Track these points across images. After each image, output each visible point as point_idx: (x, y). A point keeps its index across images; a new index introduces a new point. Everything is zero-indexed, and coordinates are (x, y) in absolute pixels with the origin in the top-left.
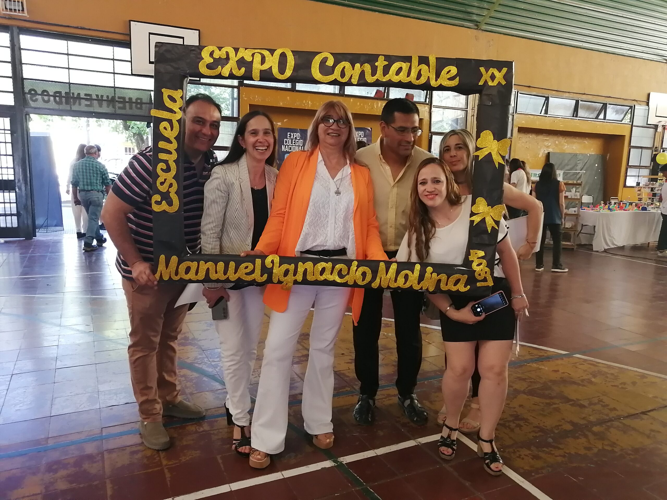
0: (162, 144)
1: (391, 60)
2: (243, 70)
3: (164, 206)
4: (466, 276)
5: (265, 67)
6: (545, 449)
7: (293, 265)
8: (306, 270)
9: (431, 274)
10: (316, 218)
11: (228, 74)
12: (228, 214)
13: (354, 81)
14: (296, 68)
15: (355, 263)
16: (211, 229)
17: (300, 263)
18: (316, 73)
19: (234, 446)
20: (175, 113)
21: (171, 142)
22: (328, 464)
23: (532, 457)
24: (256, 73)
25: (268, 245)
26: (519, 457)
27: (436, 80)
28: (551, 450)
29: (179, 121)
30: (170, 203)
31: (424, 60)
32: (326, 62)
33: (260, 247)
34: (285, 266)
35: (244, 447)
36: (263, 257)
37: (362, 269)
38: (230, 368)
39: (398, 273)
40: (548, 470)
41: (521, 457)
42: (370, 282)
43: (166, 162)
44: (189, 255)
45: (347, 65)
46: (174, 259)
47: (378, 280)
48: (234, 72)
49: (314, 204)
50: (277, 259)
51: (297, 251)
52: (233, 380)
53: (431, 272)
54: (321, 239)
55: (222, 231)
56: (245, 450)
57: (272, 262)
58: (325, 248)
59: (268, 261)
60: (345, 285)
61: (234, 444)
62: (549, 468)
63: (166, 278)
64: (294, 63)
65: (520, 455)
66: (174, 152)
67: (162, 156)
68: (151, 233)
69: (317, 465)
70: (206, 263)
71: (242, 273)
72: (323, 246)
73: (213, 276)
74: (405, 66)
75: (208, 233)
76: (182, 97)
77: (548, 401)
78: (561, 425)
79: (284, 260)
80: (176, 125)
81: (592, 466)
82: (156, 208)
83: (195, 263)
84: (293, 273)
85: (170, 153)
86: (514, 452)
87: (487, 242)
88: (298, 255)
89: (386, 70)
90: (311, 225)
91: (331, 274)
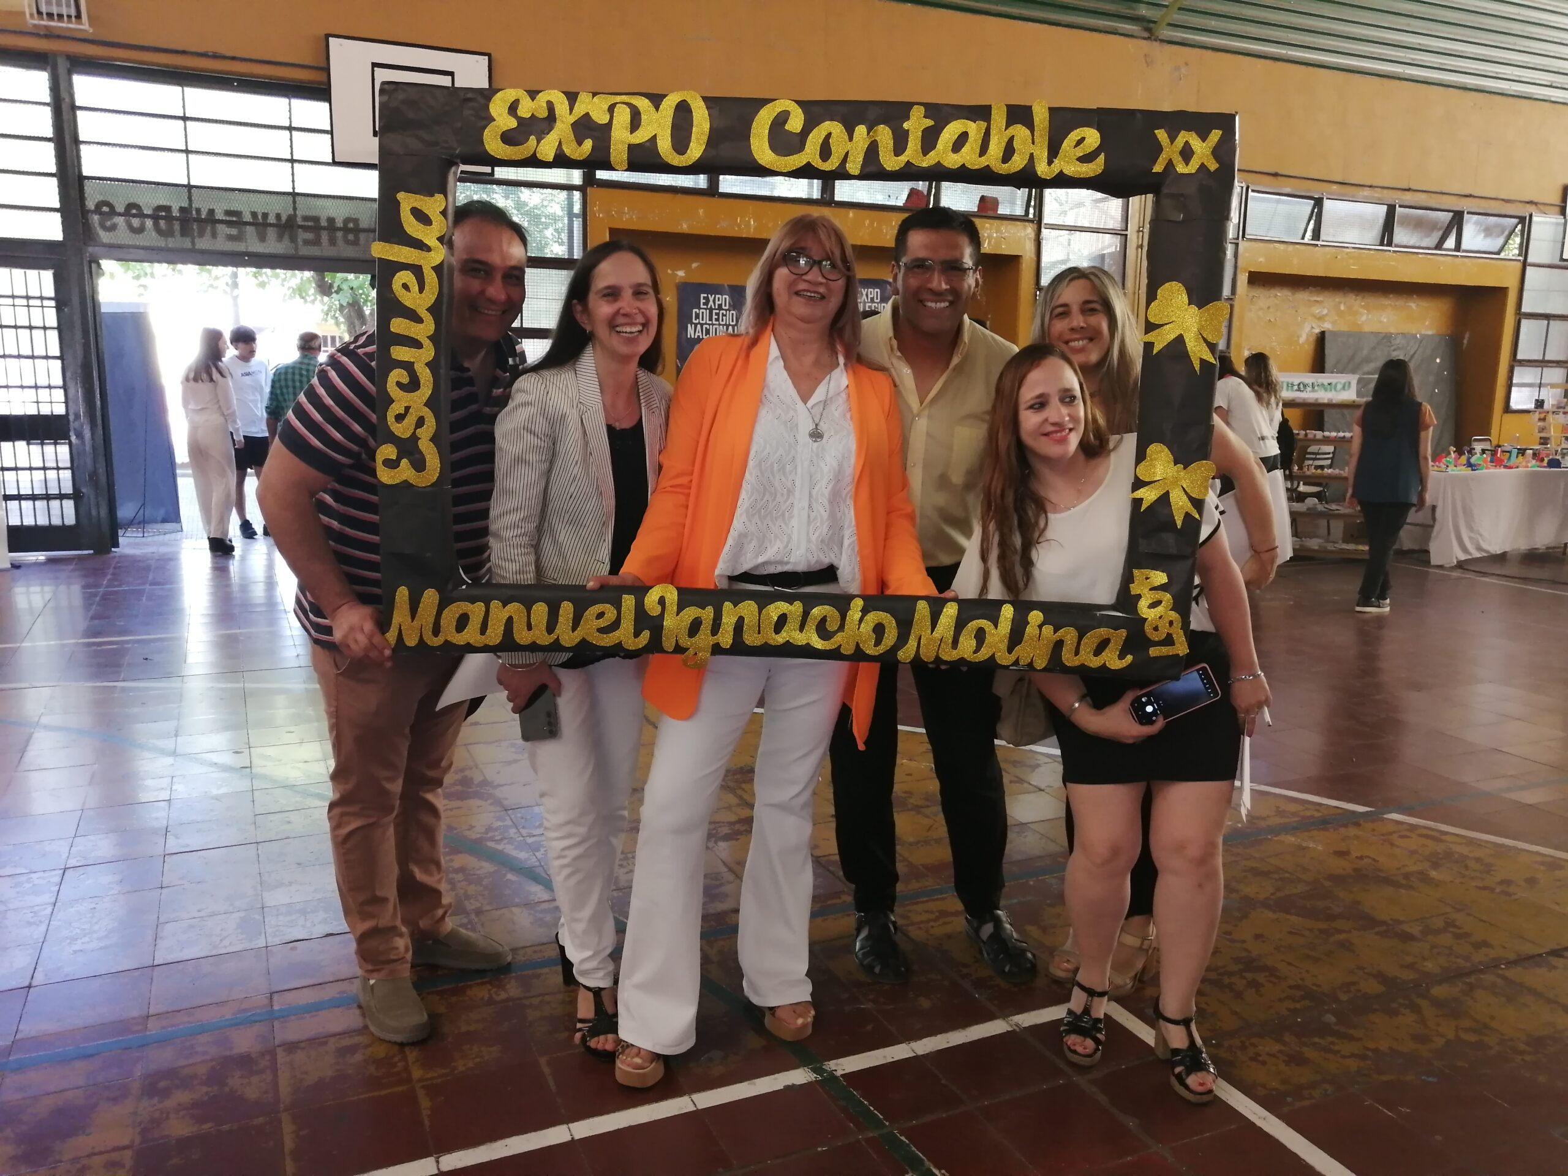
0: (399, 325)
1: (940, 114)
2: (588, 144)
3: (406, 472)
4: (1123, 633)
5: (641, 136)
6: (1316, 1040)
7: (710, 610)
8: (741, 619)
9: (1040, 627)
10: (764, 495)
11: (553, 154)
12: (554, 491)
13: (853, 168)
14: (714, 139)
15: (858, 603)
16: (515, 526)
17: (728, 605)
18: (761, 150)
19: (578, 1035)
20: (429, 249)
21: (419, 320)
22: (799, 1076)
23: (1286, 1059)
24: (618, 152)
25: (651, 561)
26: (1254, 1059)
27: (1050, 162)
28: (1333, 1043)
29: (438, 269)
30: (419, 465)
31: (1020, 115)
32: (785, 122)
33: (631, 566)
34: (691, 613)
35: (602, 1038)
36: (640, 590)
37: (873, 618)
38: (566, 853)
39: (960, 625)
40: (1326, 1090)
41: (1260, 1059)
42: (895, 649)
43: (408, 366)
44: (464, 587)
45: (835, 128)
46: (430, 597)
47: (912, 643)
48: (567, 151)
49: (760, 464)
50: (672, 595)
51: (721, 576)
52: (573, 881)
53: (1039, 622)
54: (775, 549)
55: (539, 529)
56: (604, 1044)
57: (662, 601)
58: (787, 568)
59: (652, 599)
60: (834, 655)
61: (580, 1030)
62: (1326, 1086)
63: (411, 641)
64: (708, 126)
65: (1258, 1055)
66: (427, 343)
67: (400, 353)
68: (376, 538)
69: (776, 1079)
70: (504, 606)
71: (590, 628)
72: (781, 563)
73: (523, 636)
74: (975, 129)
75: (509, 534)
76: (444, 213)
77: (1322, 925)
78: (1353, 983)
79: (689, 597)
80: (431, 278)
81: (1431, 1079)
82: (386, 476)
83: (480, 606)
84: (710, 627)
85: (416, 344)
86: (1243, 1048)
87: (1173, 551)
88: (723, 584)
89: (929, 140)
90: (753, 515)
91: (802, 628)
